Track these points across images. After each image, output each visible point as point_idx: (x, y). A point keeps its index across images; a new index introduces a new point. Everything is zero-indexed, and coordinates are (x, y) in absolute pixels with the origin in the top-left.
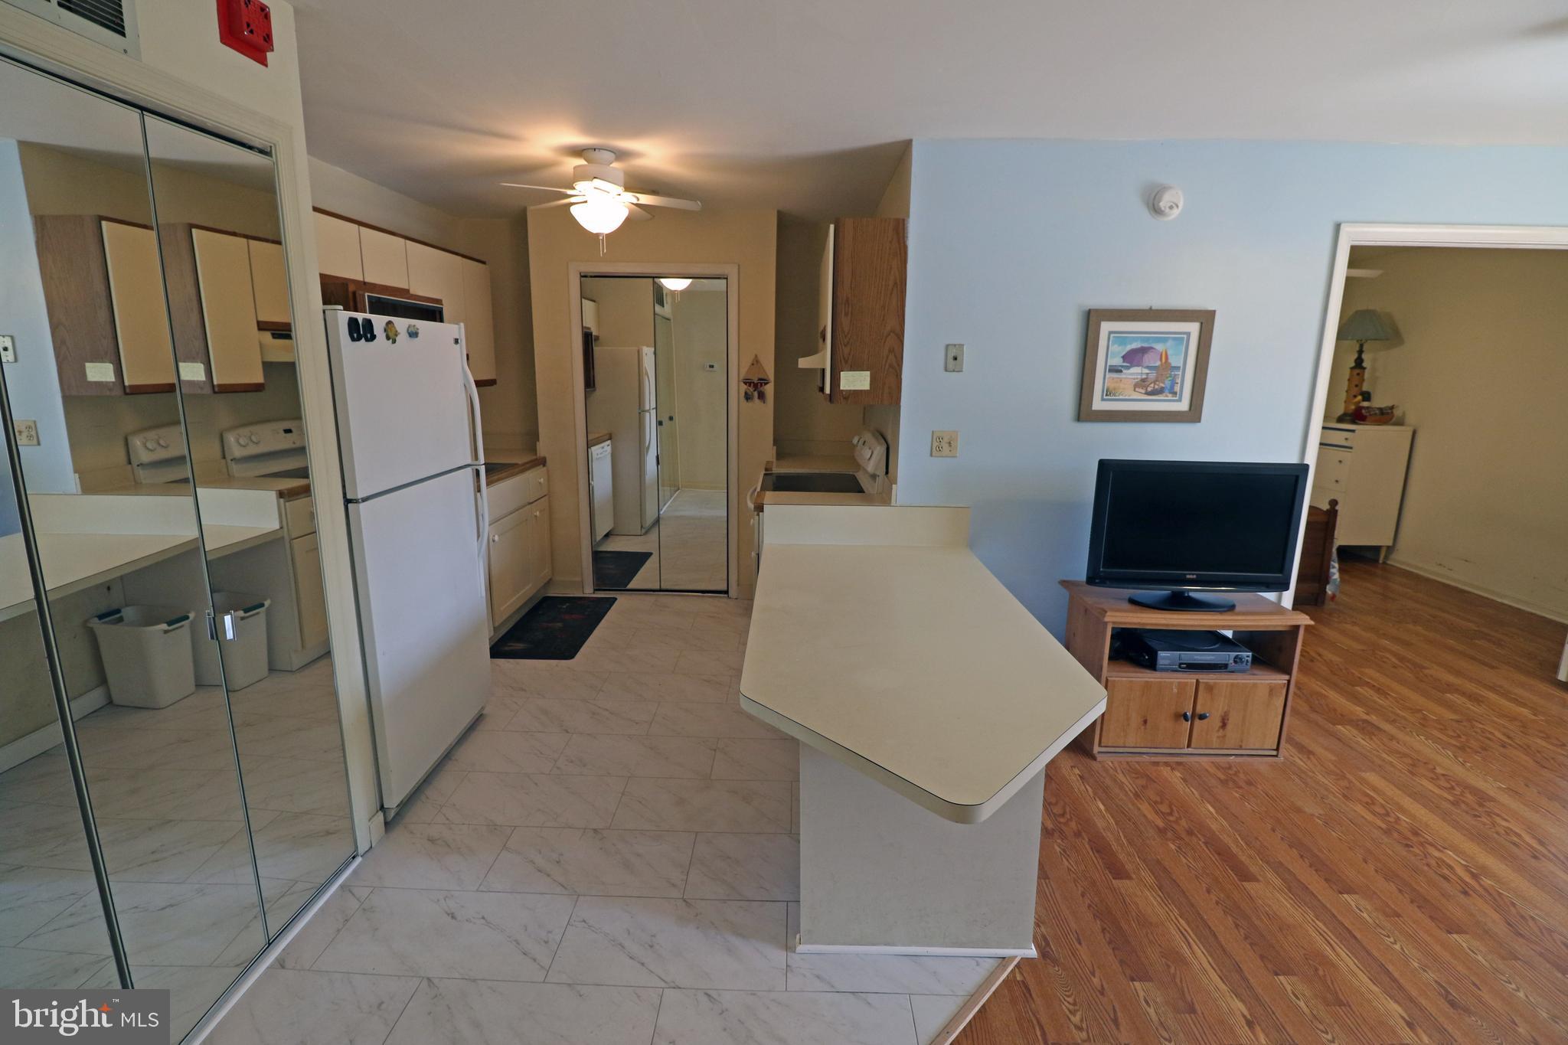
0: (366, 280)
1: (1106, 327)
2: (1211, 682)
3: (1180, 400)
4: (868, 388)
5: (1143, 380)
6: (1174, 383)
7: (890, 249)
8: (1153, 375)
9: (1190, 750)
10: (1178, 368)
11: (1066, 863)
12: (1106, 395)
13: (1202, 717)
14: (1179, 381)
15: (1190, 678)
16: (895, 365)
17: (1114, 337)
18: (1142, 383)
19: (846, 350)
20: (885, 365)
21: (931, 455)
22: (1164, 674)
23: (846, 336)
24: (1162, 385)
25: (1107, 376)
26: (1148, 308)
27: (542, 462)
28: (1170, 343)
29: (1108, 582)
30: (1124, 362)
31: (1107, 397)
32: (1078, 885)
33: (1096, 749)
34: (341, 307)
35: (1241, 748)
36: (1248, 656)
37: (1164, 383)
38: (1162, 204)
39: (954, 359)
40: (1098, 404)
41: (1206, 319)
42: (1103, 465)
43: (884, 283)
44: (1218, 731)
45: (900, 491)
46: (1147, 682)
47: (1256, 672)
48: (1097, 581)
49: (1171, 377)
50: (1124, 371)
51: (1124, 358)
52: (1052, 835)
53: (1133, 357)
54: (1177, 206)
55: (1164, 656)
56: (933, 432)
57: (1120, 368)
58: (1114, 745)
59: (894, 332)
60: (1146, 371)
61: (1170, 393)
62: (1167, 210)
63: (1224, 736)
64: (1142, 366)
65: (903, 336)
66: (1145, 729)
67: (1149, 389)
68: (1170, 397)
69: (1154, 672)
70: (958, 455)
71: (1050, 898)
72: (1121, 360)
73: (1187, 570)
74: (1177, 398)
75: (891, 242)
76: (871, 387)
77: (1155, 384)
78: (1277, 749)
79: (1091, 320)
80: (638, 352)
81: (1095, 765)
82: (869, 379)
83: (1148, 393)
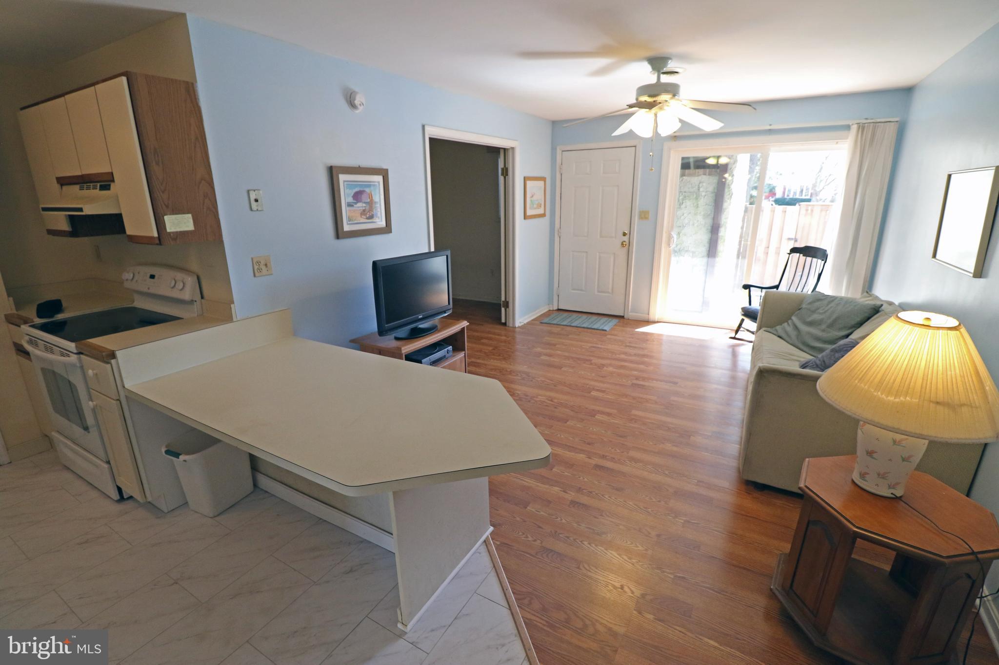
1: (341, 178)
4: (193, 229)
5: (364, 211)
6: (376, 211)
7: (185, 108)
8: (367, 207)
12: (349, 221)
14: (378, 210)
17: (347, 184)
18: (363, 213)
19: (165, 196)
20: (203, 209)
21: (255, 276)
23: (161, 184)
24: (372, 213)
25: (347, 209)
26: (358, 166)
28: (371, 188)
36: (451, 348)
38: (356, 102)
39: (256, 200)
40: (347, 228)
41: (384, 174)
42: (374, 264)
43: (186, 137)
45: (237, 309)
47: (455, 354)
48: (384, 333)
49: (374, 208)
50: (355, 206)
51: (353, 197)
53: (357, 197)
54: (362, 104)
56: (252, 259)
57: (352, 204)
60: (364, 205)
61: (376, 217)
62: (359, 106)
64: (362, 202)
65: (213, 184)
67: (368, 216)
68: (377, 220)
70: (274, 273)
72: (352, 199)
73: (418, 314)
74: (380, 220)
75: (185, 103)
76: (195, 227)
77: (369, 212)
82: (192, 221)
83: (368, 218)
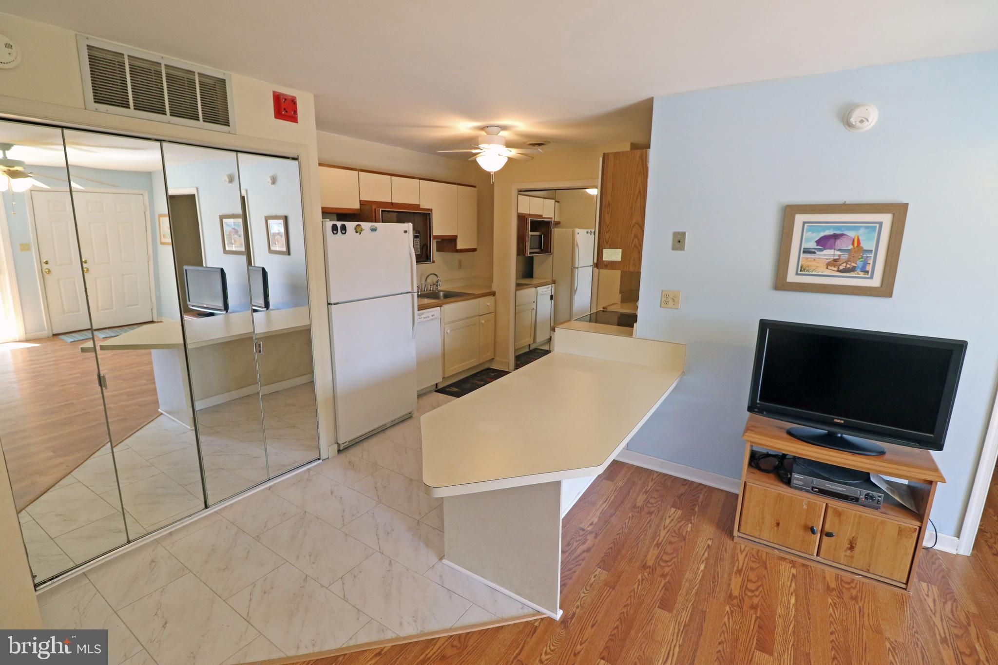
0: (393, 202)
1: (800, 219)
2: (840, 509)
3: (872, 277)
4: (620, 260)
5: (835, 260)
6: (866, 263)
7: (637, 170)
8: (845, 256)
9: (819, 559)
10: (871, 251)
11: (636, 586)
12: (801, 271)
13: (829, 535)
14: (871, 262)
15: (822, 502)
16: (638, 245)
17: (809, 226)
18: (834, 262)
19: (607, 236)
20: (631, 245)
21: (661, 306)
22: (797, 492)
23: (607, 227)
24: (855, 265)
25: (801, 256)
26: (842, 203)
27: (493, 294)
28: (861, 231)
29: (765, 413)
30: (817, 245)
31: (801, 273)
32: (629, 599)
33: (736, 533)
34: (328, 220)
35: (868, 571)
36: (880, 497)
37: (856, 264)
38: (852, 120)
39: (679, 241)
40: (792, 277)
41: (899, 211)
42: (764, 324)
43: (632, 192)
44: (845, 551)
45: (638, 327)
46: (780, 494)
47: (889, 512)
48: (756, 410)
49: (862, 258)
51: (819, 242)
52: (645, 569)
53: (825, 242)
54: (868, 120)
55: (797, 478)
56: (662, 290)
57: (813, 250)
58: (751, 534)
59: (638, 224)
60: (839, 253)
61: (862, 272)
62: (858, 124)
63: (852, 557)
64: (835, 249)
66: (778, 530)
67: (841, 268)
68: (862, 275)
69: (789, 488)
70: (679, 308)
71: (602, 598)
72: (815, 244)
73: (837, 416)
74: (869, 276)
75: (638, 166)
76: (622, 260)
77: (847, 264)
78: (907, 583)
79: (789, 212)
80: (573, 232)
81: (729, 543)
82: (621, 254)
83: (840, 271)
